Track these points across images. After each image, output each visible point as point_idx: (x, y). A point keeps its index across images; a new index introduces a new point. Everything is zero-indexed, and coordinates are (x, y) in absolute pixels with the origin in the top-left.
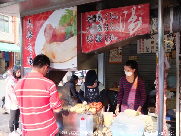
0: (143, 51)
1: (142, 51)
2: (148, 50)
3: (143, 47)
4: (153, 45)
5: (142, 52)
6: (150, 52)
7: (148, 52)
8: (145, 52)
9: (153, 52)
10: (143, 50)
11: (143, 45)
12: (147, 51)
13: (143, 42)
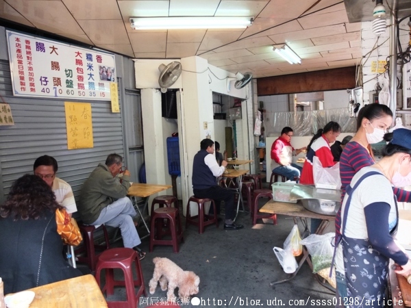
0: (32, 90)
1: (28, 87)
2: (45, 87)
3: (31, 74)
4: (56, 74)
5: (28, 93)
6: (52, 94)
7: (46, 94)
8: (38, 93)
9: (58, 94)
10: (32, 85)
11: (30, 69)
12: (43, 91)
13: (28, 57)
